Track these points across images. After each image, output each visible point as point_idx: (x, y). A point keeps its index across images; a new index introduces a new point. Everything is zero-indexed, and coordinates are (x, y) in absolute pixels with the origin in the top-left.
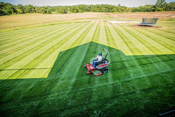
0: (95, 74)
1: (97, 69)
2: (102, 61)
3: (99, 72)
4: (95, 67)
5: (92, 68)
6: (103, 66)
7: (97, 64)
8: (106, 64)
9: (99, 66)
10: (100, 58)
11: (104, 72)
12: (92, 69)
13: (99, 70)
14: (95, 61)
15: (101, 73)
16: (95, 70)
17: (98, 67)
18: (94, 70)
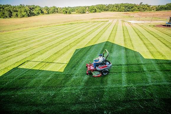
0: (94, 75)
3: (99, 73)
4: (95, 68)
6: (103, 67)
8: (107, 66)
10: (101, 59)
11: (104, 74)
15: (100, 75)
16: (95, 71)
17: (98, 68)
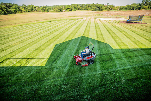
0: (82, 65)
1: (84, 61)
2: (89, 53)
3: (86, 63)
4: (83, 59)
5: (80, 59)
6: (89, 58)
7: (84, 56)
8: (93, 56)
9: (86, 57)
10: (87, 51)
11: (91, 63)
12: (80, 61)
13: (86, 61)
14: (82, 54)
15: (87, 64)
16: (83, 61)
17: (85, 59)
18: (81, 61)
